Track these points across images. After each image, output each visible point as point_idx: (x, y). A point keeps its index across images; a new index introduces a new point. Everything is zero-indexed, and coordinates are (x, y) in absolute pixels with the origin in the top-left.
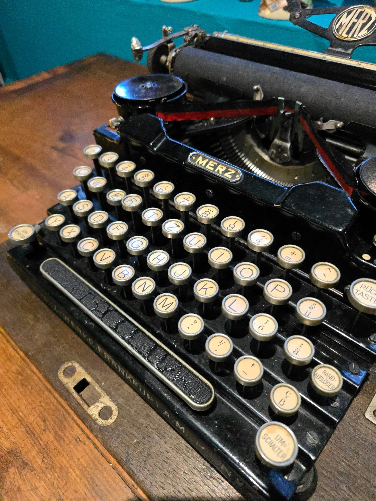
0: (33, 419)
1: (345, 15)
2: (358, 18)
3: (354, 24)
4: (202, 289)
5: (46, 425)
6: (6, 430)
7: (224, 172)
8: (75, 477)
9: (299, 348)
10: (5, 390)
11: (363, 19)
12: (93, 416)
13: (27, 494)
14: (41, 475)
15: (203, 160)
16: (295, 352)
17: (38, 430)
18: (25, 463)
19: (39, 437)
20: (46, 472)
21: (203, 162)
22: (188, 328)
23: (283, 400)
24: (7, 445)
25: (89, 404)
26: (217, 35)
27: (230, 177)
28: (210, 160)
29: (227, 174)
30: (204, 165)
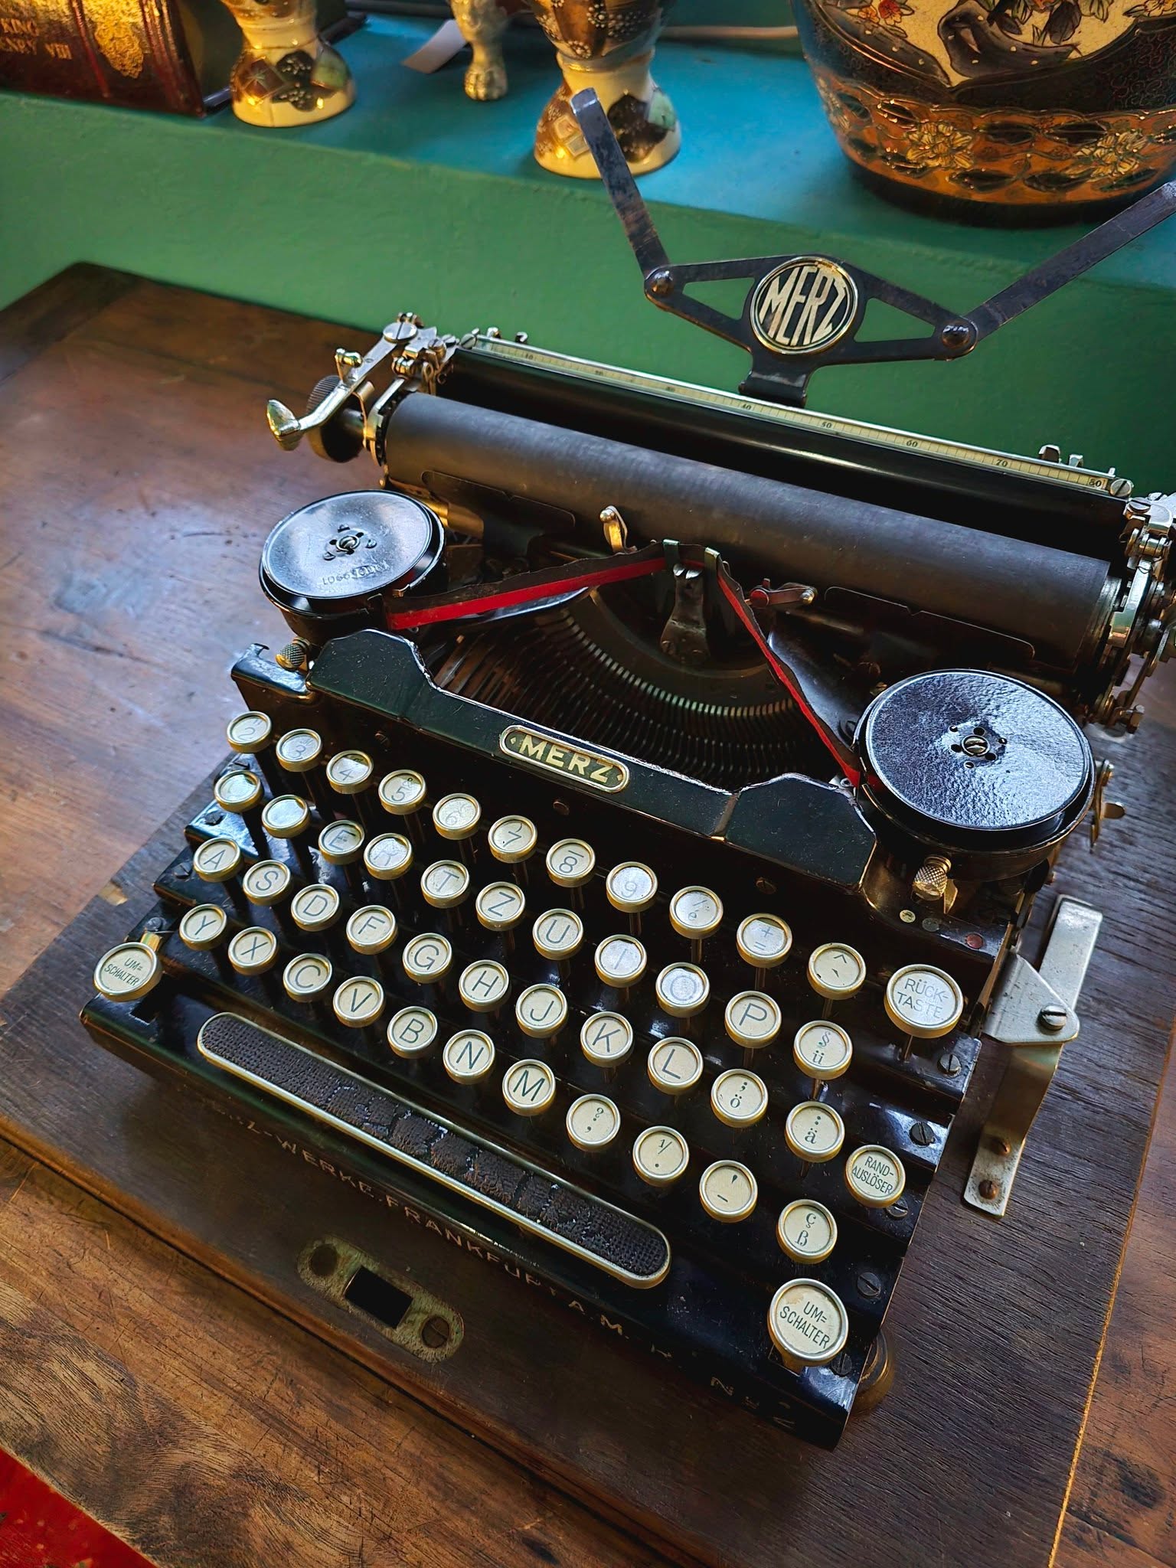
0: (264, 1388)
1: (776, 283)
2: (805, 291)
3: (799, 307)
4: (598, 1039)
5: (299, 1394)
6: (209, 1430)
7: (589, 770)
8: (404, 1483)
9: (815, 1127)
10: (173, 1339)
11: (818, 295)
12: (410, 1346)
13: (310, 1550)
14: (327, 1502)
15: (534, 745)
16: (810, 1139)
17: (284, 1408)
18: (281, 1489)
19: (294, 1423)
20: (336, 1492)
21: (536, 748)
22: (589, 1128)
23: (804, 1234)
24: (225, 1461)
25: (393, 1324)
26: (472, 343)
27: (604, 779)
28: (550, 744)
29: (595, 775)
30: (539, 756)
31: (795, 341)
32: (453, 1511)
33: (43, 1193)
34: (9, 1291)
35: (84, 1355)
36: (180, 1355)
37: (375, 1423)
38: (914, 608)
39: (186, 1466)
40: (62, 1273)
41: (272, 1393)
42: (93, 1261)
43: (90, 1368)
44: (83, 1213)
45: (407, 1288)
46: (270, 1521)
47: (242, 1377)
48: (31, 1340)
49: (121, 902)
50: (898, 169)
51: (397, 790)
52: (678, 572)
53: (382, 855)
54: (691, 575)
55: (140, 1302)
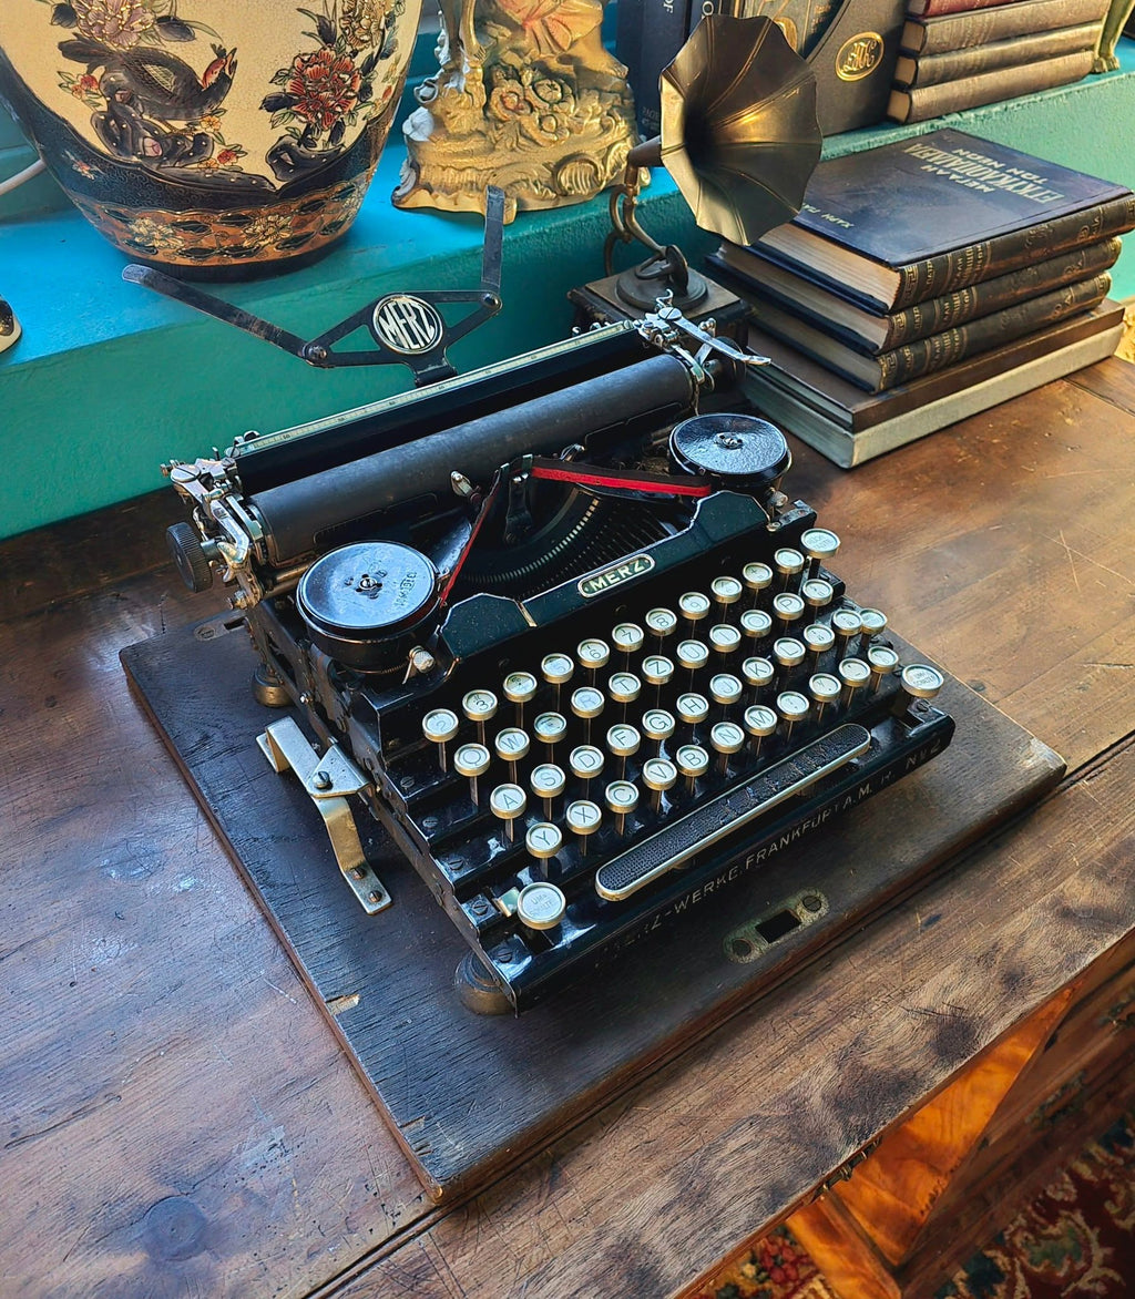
1: (382, 320)
2: (402, 317)
3: (407, 325)
5: (804, 1013)
7: (632, 570)
8: (877, 973)
9: (845, 620)
10: (736, 1082)
12: (815, 919)
13: (896, 1038)
14: (874, 1018)
15: (597, 582)
16: (849, 626)
17: (809, 1025)
18: (857, 1042)
19: (820, 1022)
21: (600, 583)
23: (885, 660)
24: (829, 1071)
25: (798, 923)
26: (237, 452)
27: (642, 568)
28: (602, 575)
29: (637, 569)
30: (606, 585)
31: (423, 344)
32: (900, 954)
33: (579, 1148)
34: (647, 1195)
35: (720, 1148)
36: (748, 1080)
37: (837, 976)
38: (625, 420)
39: (824, 1097)
40: (651, 1150)
41: (797, 1029)
42: (653, 1123)
43: (733, 1145)
44: (610, 1121)
45: (779, 909)
46: (874, 1055)
47: (780, 1044)
48: (694, 1185)
49: (356, 1000)
50: (235, 256)
51: (557, 668)
52: (518, 479)
53: (587, 702)
54: (525, 476)
55: (700, 1097)
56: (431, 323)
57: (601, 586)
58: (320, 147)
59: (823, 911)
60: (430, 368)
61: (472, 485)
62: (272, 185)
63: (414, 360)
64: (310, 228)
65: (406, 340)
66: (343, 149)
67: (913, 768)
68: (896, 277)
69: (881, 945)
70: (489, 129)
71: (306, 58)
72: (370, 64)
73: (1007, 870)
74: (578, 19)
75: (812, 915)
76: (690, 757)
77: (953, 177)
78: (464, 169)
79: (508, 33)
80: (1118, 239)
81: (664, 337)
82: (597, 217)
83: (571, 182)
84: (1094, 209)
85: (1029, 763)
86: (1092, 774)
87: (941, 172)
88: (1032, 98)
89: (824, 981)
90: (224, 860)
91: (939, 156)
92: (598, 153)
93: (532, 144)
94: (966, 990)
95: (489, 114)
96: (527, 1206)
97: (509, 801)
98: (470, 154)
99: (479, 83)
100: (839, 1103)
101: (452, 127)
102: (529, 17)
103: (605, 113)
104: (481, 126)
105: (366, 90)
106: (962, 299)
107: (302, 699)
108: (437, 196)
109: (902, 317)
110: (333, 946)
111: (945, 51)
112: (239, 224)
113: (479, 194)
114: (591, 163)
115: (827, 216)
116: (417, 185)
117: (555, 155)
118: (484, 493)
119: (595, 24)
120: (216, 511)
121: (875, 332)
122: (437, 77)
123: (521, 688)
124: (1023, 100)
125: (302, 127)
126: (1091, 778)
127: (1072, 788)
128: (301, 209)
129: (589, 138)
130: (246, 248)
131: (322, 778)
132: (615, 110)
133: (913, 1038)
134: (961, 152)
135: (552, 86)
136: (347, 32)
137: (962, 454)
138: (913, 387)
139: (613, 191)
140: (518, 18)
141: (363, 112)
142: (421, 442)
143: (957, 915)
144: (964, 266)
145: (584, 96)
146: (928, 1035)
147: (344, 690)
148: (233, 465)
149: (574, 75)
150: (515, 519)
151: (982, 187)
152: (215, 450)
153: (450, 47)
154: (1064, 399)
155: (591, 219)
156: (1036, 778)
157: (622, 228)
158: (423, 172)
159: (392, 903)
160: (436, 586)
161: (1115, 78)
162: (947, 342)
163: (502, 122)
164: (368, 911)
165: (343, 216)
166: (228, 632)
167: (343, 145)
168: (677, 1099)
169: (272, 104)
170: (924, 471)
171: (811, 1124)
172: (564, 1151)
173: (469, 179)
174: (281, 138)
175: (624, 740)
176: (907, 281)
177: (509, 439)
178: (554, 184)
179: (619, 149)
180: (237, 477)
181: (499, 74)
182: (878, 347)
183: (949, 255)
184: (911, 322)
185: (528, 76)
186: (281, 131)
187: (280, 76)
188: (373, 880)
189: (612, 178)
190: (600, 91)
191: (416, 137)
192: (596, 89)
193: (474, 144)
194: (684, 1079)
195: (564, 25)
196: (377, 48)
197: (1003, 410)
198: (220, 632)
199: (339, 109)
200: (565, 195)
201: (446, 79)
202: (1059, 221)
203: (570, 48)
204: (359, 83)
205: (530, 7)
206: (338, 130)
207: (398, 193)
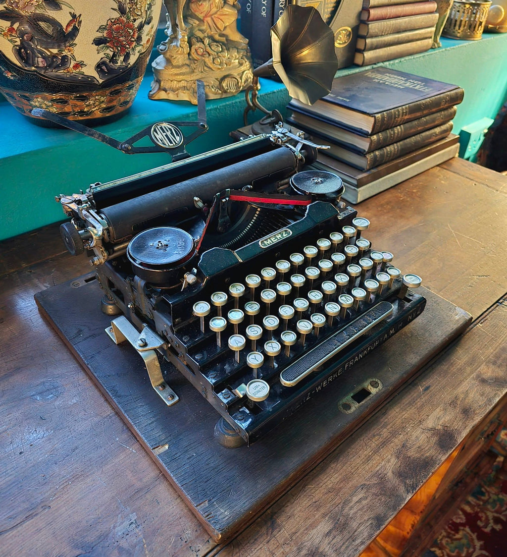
0: (374, 444)
2: (164, 132)
5: (377, 435)
6: (383, 463)
7: (282, 236)
8: (407, 414)
10: (352, 469)
12: (377, 391)
14: (409, 434)
17: (381, 440)
18: (404, 446)
19: (386, 438)
20: (407, 431)
21: (268, 241)
24: (393, 460)
25: (369, 393)
26: (92, 191)
27: (286, 235)
28: (269, 238)
29: (284, 235)
30: (271, 242)
31: (174, 144)
32: (416, 404)
33: (283, 509)
34: (319, 527)
35: (350, 501)
36: (357, 468)
37: (389, 417)
38: (269, 175)
39: (393, 472)
40: (317, 506)
41: (376, 443)
42: (316, 493)
43: (355, 499)
44: (296, 494)
46: (412, 451)
47: (369, 450)
48: (340, 520)
49: (167, 447)
50: (81, 116)
51: (253, 281)
52: (224, 200)
53: (268, 296)
54: (227, 199)
55: (337, 478)
56: (177, 135)
57: (269, 243)
58: (119, 64)
59: (380, 387)
60: (179, 154)
61: (204, 203)
62: (98, 81)
63: (171, 151)
64: (115, 103)
65: (167, 142)
66: (129, 66)
67: (411, 321)
68: (372, 119)
69: (406, 401)
70: (191, 63)
71: (113, 21)
72: (141, 27)
73: (455, 364)
74: (226, 17)
75: (375, 389)
76: (317, 318)
77: (387, 83)
78: (180, 81)
79: (197, 22)
80: (455, 107)
81: (281, 140)
82: (240, 102)
83: (227, 86)
84: (447, 93)
85: (457, 317)
86: (482, 321)
87: (381, 82)
88: (410, 57)
89: (384, 420)
90: (94, 387)
91: (379, 76)
92: (238, 74)
93: (210, 70)
94: (447, 418)
95: (190, 57)
96: (262, 540)
97: (237, 342)
98: (183, 74)
99: (186, 43)
100: (401, 475)
101: (175, 63)
102: (206, 16)
103: (240, 58)
104: (188, 62)
105: (139, 39)
106: (398, 130)
107: (129, 306)
108: (169, 93)
109: (375, 137)
110: (152, 423)
111: (376, 36)
112: (83, 100)
113: (188, 92)
114: (236, 79)
115: (339, 98)
116: (160, 89)
117: (220, 75)
118: (209, 206)
119: (234, 20)
120: (85, 215)
121: (364, 144)
122: (167, 41)
123: (237, 290)
124: (407, 58)
125: (111, 54)
126: (482, 323)
127: (475, 327)
128: (111, 93)
129: (234, 68)
130: (85, 112)
131: (142, 341)
132: (244, 57)
133: (428, 442)
134: (388, 74)
135: (217, 45)
136: (131, 9)
137: (402, 197)
138: (380, 168)
139: (245, 91)
140: (201, 16)
141: (138, 49)
142: (178, 185)
143: (437, 385)
144: (399, 116)
145: (231, 50)
146: (435, 439)
147: (152, 297)
148: (91, 196)
149: (226, 42)
150: (223, 220)
151: (399, 86)
152: (81, 191)
153: (172, 28)
154: (439, 174)
155: (237, 103)
156: (461, 323)
157: (252, 105)
158: (162, 83)
159: (179, 400)
160: (194, 244)
161: (441, 50)
162: (393, 149)
163: (197, 60)
164: (168, 404)
165: (129, 98)
166: (86, 284)
167: (129, 64)
168: (326, 480)
169: (98, 42)
170: (388, 203)
171: (389, 485)
172: (276, 511)
173: (183, 85)
174: (102, 58)
175: (286, 312)
176: (377, 121)
177: (219, 182)
178: (220, 87)
179: (247, 73)
180: (93, 201)
181: (194, 40)
182: (365, 151)
183: (393, 110)
184: (379, 139)
185: (207, 41)
186: (102, 55)
187: (101, 29)
188: (169, 390)
189: (244, 85)
190: (237, 49)
191: (158, 68)
192: (235, 47)
193: (184, 70)
194: (328, 471)
195: (221, 20)
196: (144, 19)
197: (415, 179)
198: (82, 283)
199: (128, 46)
200: (225, 92)
201: (171, 42)
202: (434, 98)
203: (224, 30)
204: (136, 35)
205: (206, 12)
206: (127, 57)
207: (151, 93)
